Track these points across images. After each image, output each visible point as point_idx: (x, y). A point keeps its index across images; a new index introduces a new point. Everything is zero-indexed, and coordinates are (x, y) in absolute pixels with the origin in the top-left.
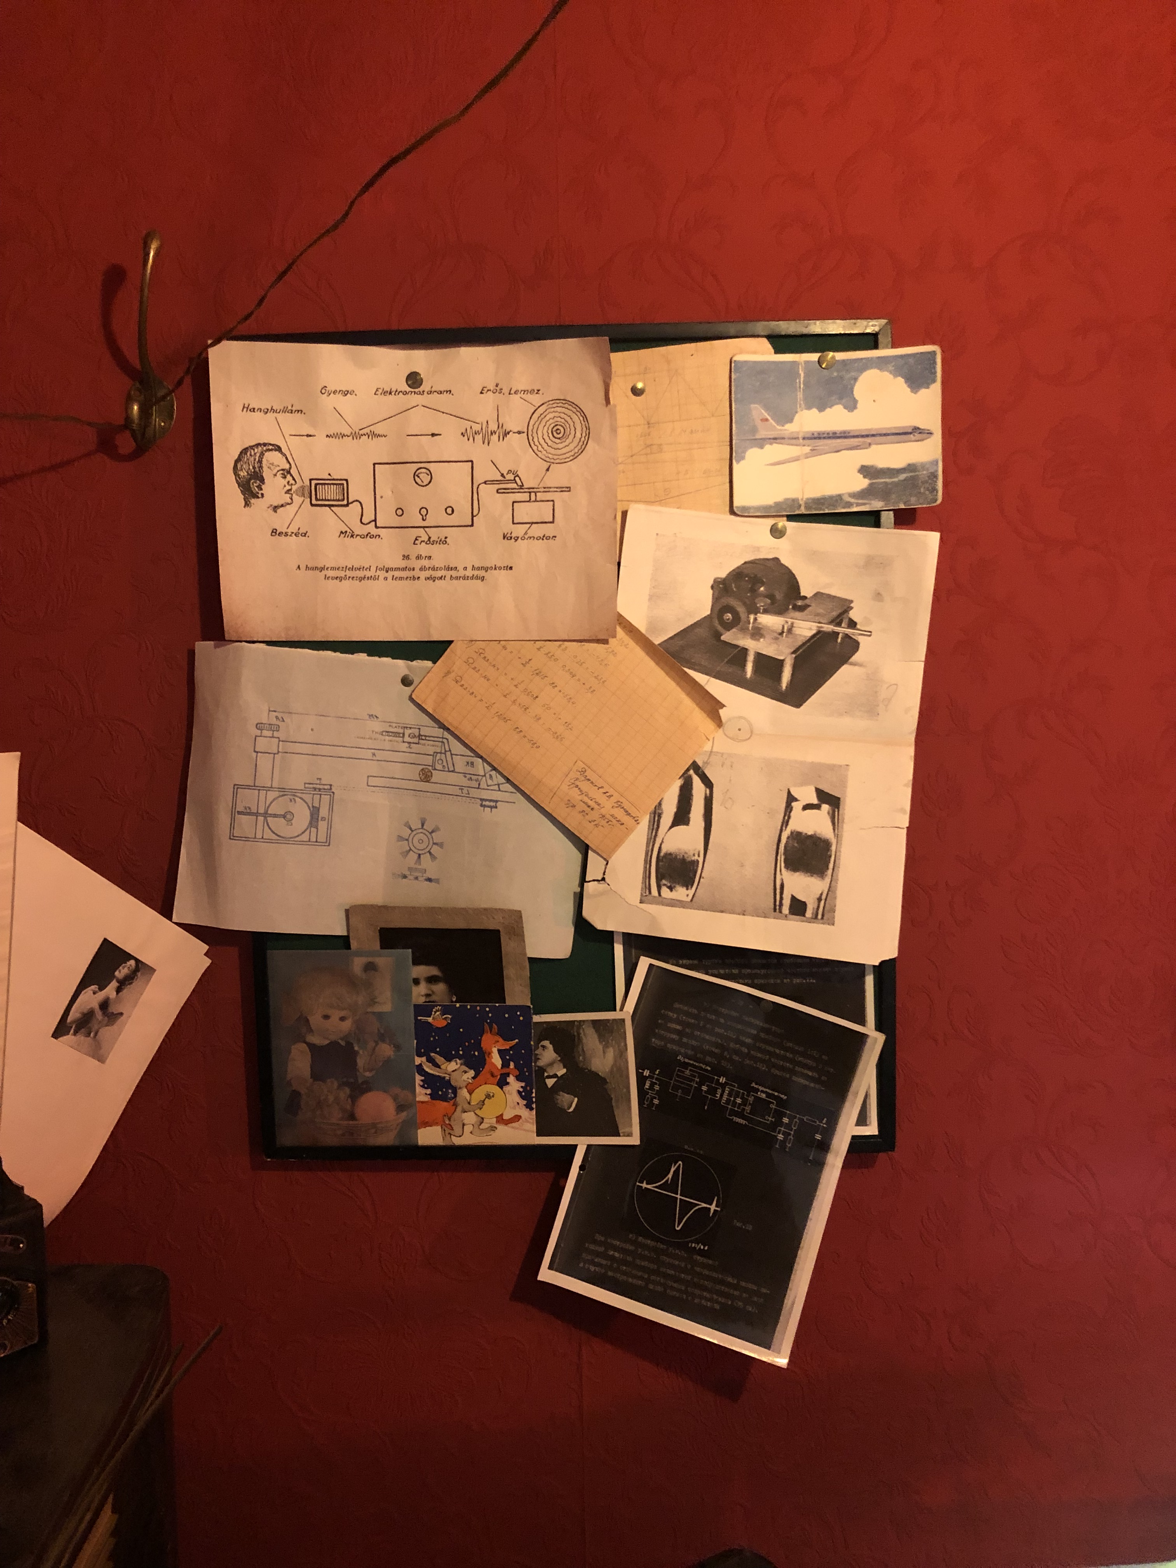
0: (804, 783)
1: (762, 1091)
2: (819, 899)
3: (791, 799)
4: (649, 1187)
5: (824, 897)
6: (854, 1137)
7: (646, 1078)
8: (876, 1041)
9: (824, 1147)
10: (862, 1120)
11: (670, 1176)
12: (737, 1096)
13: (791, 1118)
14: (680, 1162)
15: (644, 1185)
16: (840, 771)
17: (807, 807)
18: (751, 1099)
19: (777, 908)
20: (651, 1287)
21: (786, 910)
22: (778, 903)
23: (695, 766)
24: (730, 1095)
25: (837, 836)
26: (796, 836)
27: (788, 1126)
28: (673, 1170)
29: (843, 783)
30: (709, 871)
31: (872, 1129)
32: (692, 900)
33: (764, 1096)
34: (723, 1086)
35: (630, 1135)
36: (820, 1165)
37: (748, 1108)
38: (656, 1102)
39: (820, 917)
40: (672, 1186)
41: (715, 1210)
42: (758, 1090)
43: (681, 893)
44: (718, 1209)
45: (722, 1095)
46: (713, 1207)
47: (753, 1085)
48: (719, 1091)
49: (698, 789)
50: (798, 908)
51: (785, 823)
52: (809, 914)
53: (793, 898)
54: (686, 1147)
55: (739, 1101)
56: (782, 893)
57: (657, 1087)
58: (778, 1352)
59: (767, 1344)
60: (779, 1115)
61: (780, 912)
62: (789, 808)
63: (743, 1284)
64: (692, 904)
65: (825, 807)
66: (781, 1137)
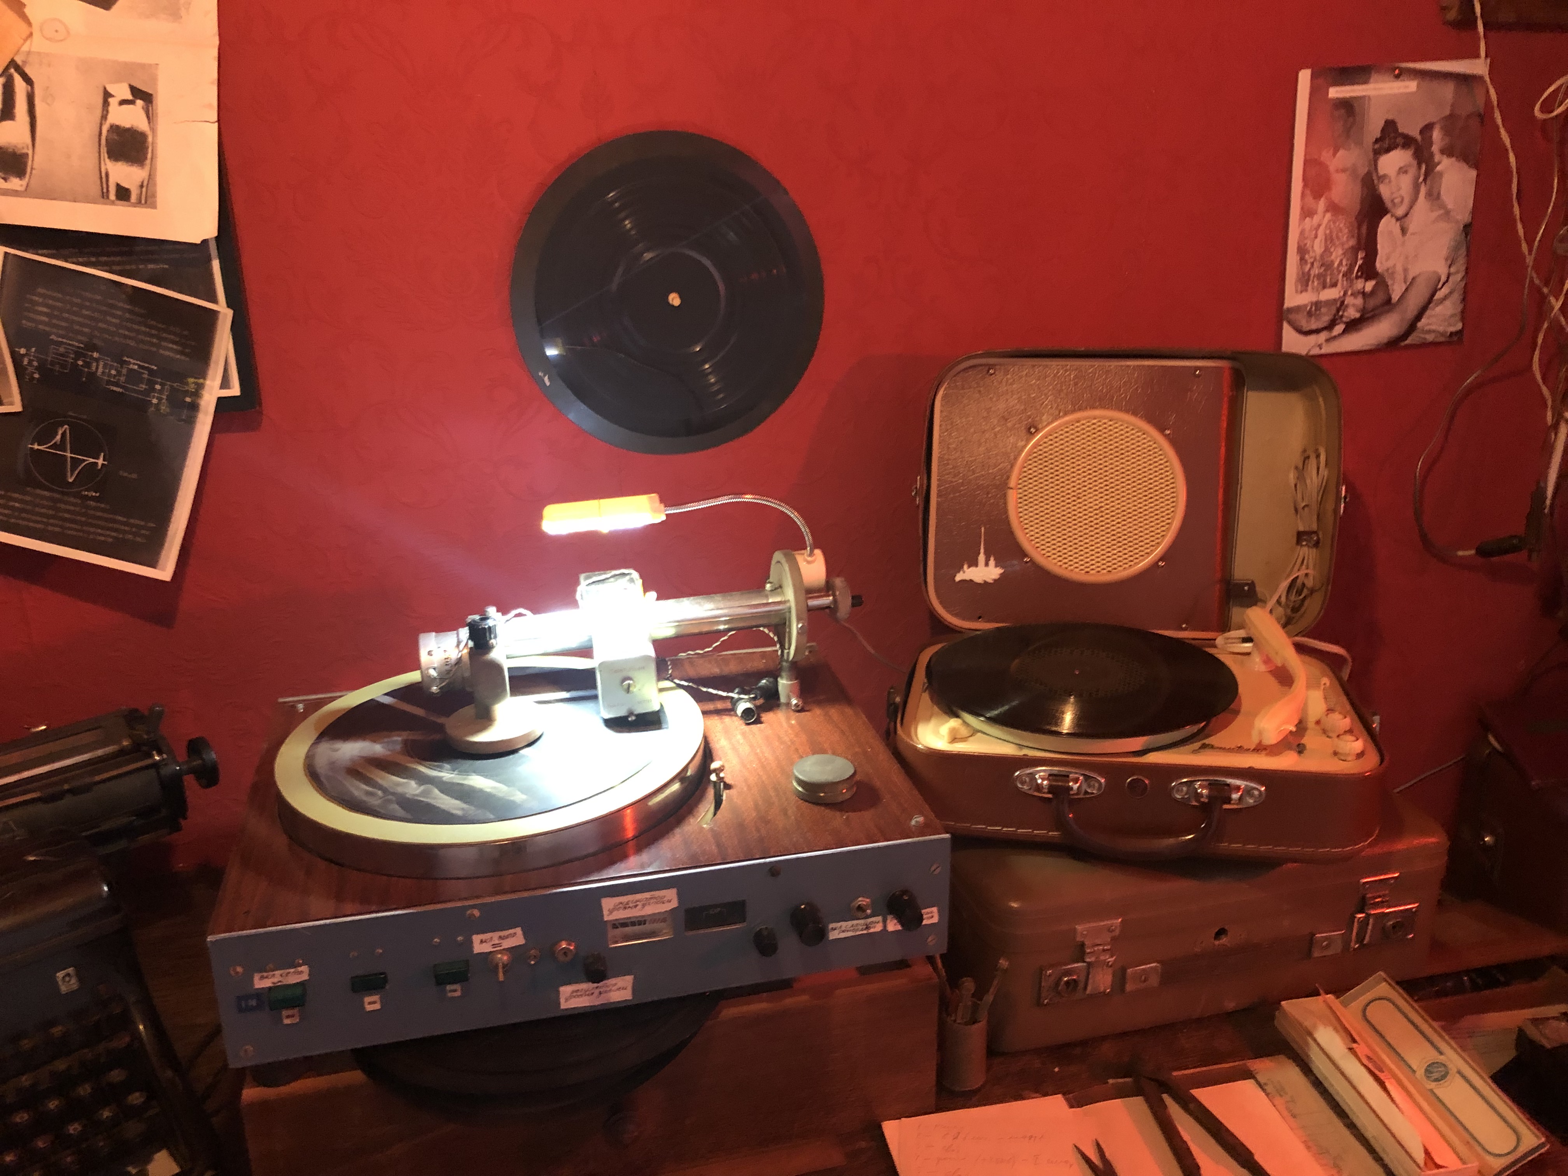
0: (119, 81)
1: (134, 364)
2: (142, 186)
3: (107, 95)
4: (40, 448)
5: (145, 184)
6: (219, 399)
7: (23, 355)
8: (226, 315)
9: (194, 408)
10: (225, 383)
11: (58, 437)
12: (112, 367)
13: (161, 384)
14: (66, 426)
15: (36, 447)
16: (150, 70)
17: (123, 102)
18: (124, 371)
19: (105, 195)
20: (50, 528)
21: (112, 196)
22: (105, 190)
23: (13, 63)
24: (105, 366)
25: (153, 130)
26: (115, 129)
27: (160, 392)
28: (60, 432)
29: (154, 79)
30: (38, 161)
31: (235, 390)
32: (26, 190)
33: (136, 367)
34: (97, 360)
35: (12, 404)
36: (190, 422)
37: (123, 379)
38: (36, 376)
39: (143, 202)
40: (61, 446)
41: (103, 464)
42: (129, 363)
43: (15, 183)
44: (106, 463)
45: (97, 368)
46: (100, 462)
47: (125, 358)
48: (94, 364)
49: (20, 85)
50: (123, 194)
51: (104, 117)
52: (134, 198)
53: (118, 185)
54: (71, 413)
55: (113, 372)
56: (107, 181)
57: (35, 364)
58: (163, 570)
59: (153, 564)
60: (151, 383)
61: (108, 197)
62: (106, 104)
63: (132, 521)
64: (26, 193)
65: (139, 103)
66: (155, 401)
